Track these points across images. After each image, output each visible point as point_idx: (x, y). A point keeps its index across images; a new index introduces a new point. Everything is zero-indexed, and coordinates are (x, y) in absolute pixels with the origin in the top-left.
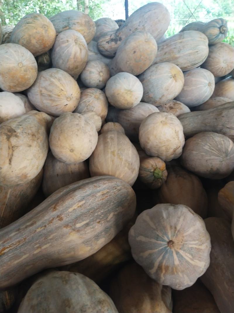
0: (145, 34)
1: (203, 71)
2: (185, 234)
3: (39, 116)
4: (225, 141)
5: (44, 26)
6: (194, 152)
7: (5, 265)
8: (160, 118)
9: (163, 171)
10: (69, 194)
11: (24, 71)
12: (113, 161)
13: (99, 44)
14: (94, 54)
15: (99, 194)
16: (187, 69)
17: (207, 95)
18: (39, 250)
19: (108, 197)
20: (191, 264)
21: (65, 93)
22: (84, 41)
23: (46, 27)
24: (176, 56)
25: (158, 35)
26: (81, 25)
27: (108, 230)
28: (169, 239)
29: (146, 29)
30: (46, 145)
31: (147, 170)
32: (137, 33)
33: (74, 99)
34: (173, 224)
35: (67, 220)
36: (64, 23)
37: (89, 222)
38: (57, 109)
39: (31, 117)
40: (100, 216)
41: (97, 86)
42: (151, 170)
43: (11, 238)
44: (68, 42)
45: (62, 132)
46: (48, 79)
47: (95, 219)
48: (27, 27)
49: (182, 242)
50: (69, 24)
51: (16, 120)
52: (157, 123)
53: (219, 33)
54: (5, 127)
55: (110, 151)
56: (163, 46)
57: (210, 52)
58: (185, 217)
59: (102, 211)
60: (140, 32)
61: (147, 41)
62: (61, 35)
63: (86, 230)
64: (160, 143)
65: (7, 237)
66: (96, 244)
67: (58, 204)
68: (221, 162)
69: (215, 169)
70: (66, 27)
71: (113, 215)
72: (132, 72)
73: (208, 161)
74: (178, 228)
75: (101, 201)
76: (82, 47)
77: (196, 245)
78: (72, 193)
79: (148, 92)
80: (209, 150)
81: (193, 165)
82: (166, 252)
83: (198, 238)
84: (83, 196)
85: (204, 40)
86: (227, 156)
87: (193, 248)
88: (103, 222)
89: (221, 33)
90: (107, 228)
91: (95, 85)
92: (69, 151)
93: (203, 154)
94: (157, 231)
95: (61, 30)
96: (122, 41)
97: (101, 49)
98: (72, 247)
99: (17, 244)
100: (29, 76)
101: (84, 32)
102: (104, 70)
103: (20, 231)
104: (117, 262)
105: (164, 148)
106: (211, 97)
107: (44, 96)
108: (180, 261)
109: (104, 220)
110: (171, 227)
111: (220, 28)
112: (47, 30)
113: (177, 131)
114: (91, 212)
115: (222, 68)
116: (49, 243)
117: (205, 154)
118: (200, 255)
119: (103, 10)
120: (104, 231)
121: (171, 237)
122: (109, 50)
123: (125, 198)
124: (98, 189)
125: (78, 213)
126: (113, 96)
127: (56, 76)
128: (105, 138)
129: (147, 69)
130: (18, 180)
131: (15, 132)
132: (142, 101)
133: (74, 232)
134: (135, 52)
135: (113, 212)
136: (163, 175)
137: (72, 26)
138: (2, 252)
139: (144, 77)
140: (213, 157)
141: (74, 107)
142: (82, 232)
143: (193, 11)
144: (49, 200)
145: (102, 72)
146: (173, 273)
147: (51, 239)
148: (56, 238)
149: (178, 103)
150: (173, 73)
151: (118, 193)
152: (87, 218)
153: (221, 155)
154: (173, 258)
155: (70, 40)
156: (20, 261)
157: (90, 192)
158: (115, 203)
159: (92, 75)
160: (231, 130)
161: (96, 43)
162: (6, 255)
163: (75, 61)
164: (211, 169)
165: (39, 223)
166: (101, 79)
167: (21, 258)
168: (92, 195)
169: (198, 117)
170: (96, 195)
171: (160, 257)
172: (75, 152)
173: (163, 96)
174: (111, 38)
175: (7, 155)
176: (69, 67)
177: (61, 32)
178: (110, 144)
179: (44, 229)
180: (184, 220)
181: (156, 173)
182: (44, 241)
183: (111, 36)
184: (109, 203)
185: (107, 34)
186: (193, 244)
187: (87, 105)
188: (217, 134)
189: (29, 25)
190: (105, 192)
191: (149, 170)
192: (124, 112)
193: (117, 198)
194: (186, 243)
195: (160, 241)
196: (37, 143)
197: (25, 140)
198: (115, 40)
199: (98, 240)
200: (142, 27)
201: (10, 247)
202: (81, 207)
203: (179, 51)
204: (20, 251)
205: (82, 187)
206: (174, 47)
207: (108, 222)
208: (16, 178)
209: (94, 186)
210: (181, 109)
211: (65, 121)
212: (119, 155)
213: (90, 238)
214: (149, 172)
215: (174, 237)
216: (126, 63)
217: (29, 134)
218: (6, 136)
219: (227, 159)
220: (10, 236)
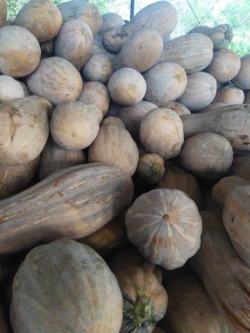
0: (152, 31)
1: (206, 74)
2: (179, 210)
3: (41, 101)
4: (223, 141)
5: (51, 12)
6: (193, 151)
7: (5, 231)
8: (162, 112)
9: (161, 167)
10: (70, 173)
11: (28, 55)
12: (113, 151)
13: (104, 38)
14: (99, 48)
15: (99, 177)
16: (191, 71)
17: (208, 99)
18: (38, 222)
19: (108, 181)
20: (183, 237)
21: (68, 82)
22: (90, 32)
23: (53, 13)
24: (181, 57)
25: (164, 34)
26: (88, 16)
27: (106, 211)
28: (164, 214)
29: (154, 26)
30: (47, 128)
31: (146, 165)
32: (145, 29)
33: (76, 89)
34: (169, 202)
35: (67, 196)
36: (70, 12)
37: (89, 200)
38: (58, 98)
39: (33, 100)
40: (100, 196)
41: (100, 80)
42: (149, 164)
43: (12, 208)
44: (74, 31)
45: (65, 116)
46: (50, 66)
47: (94, 199)
48: (33, 11)
49: (176, 217)
50: (76, 14)
51: (19, 101)
52: (158, 118)
53: (225, 39)
54: (8, 106)
55: (110, 141)
56: (169, 46)
57: (215, 56)
58: (180, 197)
59: (101, 193)
60: (147, 28)
61: (154, 38)
62: (68, 24)
63: (85, 207)
64: (160, 137)
65: (8, 207)
66: (94, 222)
67: (59, 182)
68: (217, 160)
69: (211, 167)
70: (72, 16)
71: (112, 198)
72: (136, 68)
73: (205, 159)
74: (173, 205)
75: (101, 183)
76: (88, 38)
77: (189, 221)
78: (74, 173)
79: (151, 91)
80: (207, 148)
81: (191, 163)
82: (161, 225)
83: (191, 216)
84: (84, 177)
85: (209, 43)
86: (223, 155)
87: (186, 223)
88: (101, 202)
89: (226, 38)
90: (105, 209)
91: (98, 79)
92: (71, 135)
93: (201, 152)
94: (154, 207)
95: (67, 19)
96: (128, 37)
97: (106, 43)
98: (71, 222)
99: (18, 214)
100: (32, 61)
101: (91, 24)
102: (108, 64)
103: (21, 202)
104: (112, 246)
105: (163, 144)
106: (212, 103)
107: (45, 83)
108: (173, 234)
109: (103, 201)
110: (167, 203)
111: (225, 34)
112: (54, 17)
113: (177, 127)
114: (91, 192)
115: (225, 73)
116: (49, 216)
117: (202, 152)
118: (192, 230)
119: (107, 10)
120: (102, 212)
121: (167, 211)
122: (114, 45)
123: (123, 184)
124: (99, 172)
125: (78, 191)
126: (116, 90)
127: (59, 64)
128: (106, 130)
129: (151, 68)
130: (18, 159)
131: (18, 111)
132: (144, 99)
133: (73, 208)
134: (141, 48)
135: (112, 195)
136: (160, 171)
137: (79, 16)
138: (3, 220)
139: (148, 76)
140: (210, 155)
141: (76, 98)
142: (81, 209)
143: (200, 20)
144: (50, 178)
145: (105, 66)
146: (166, 245)
147: (50, 212)
148: (56, 211)
149: (180, 105)
150: (177, 73)
151: (117, 179)
152: (86, 197)
153: (217, 154)
154: (168, 230)
155: (77, 29)
156: (20, 230)
157: (90, 174)
158: (114, 187)
159: (96, 68)
160: (229, 132)
161: (102, 37)
162: (6, 223)
163: (80, 52)
164: (208, 167)
165: (40, 197)
166: (104, 73)
167: (21, 226)
168: (92, 177)
169: (198, 119)
170: (96, 177)
171: (155, 230)
172: (76, 137)
173: (166, 95)
174: (117, 33)
175: (9, 132)
176: (73, 57)
177: (67, 21)
178: (111, 135)
179: (45, 203)
180: (179, 199)
181: (154, 168)
182: (44, 213)
183: (117, 31)
184: (108, 186)
185: (113, 28)
186: (186, 220)
187: (89, 98)
188: (216, 134)
189: (36, 8)
190: (105, 176)
191: (147, 164)
192: (126, 109)
193: (116, 183)
194: (180, 217)
195: (157, 215)
196: (39, 124)
197: (27, 120)
198: (121, 36)
199: (96, 219)
200: (150, 25)
201: (11, 215)
202: (81, 186)
203: (184, 52)
204: (20, 220)
205: (83, 169)
206: (180, 47)
207: (107, 203)
208: (17, 156)
209: (95, 169)
210: (182, 111)
211: (68, 106)
212: (120, 146)
213: (88, 216)
214: (148, 167)
215: (170, 212)
216: (131, 58)
217: (31, 115)
218: (9, 114)
219: (223, 158)
220: (11, 206)
